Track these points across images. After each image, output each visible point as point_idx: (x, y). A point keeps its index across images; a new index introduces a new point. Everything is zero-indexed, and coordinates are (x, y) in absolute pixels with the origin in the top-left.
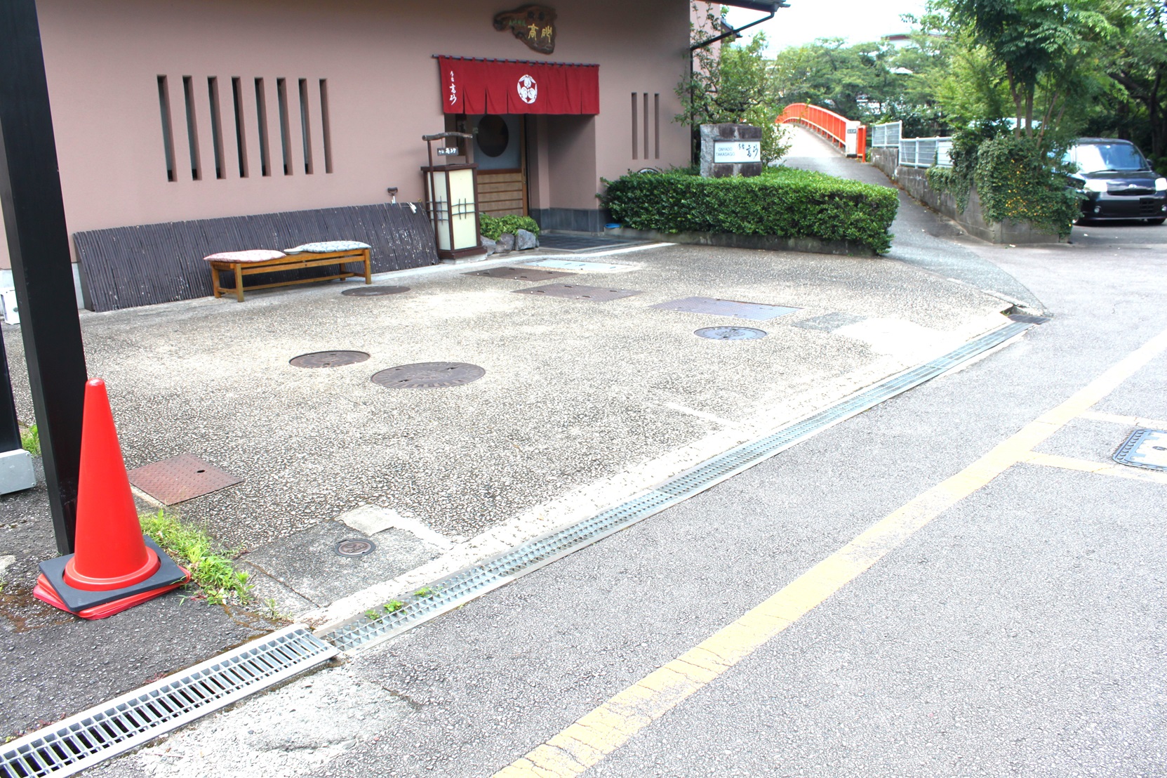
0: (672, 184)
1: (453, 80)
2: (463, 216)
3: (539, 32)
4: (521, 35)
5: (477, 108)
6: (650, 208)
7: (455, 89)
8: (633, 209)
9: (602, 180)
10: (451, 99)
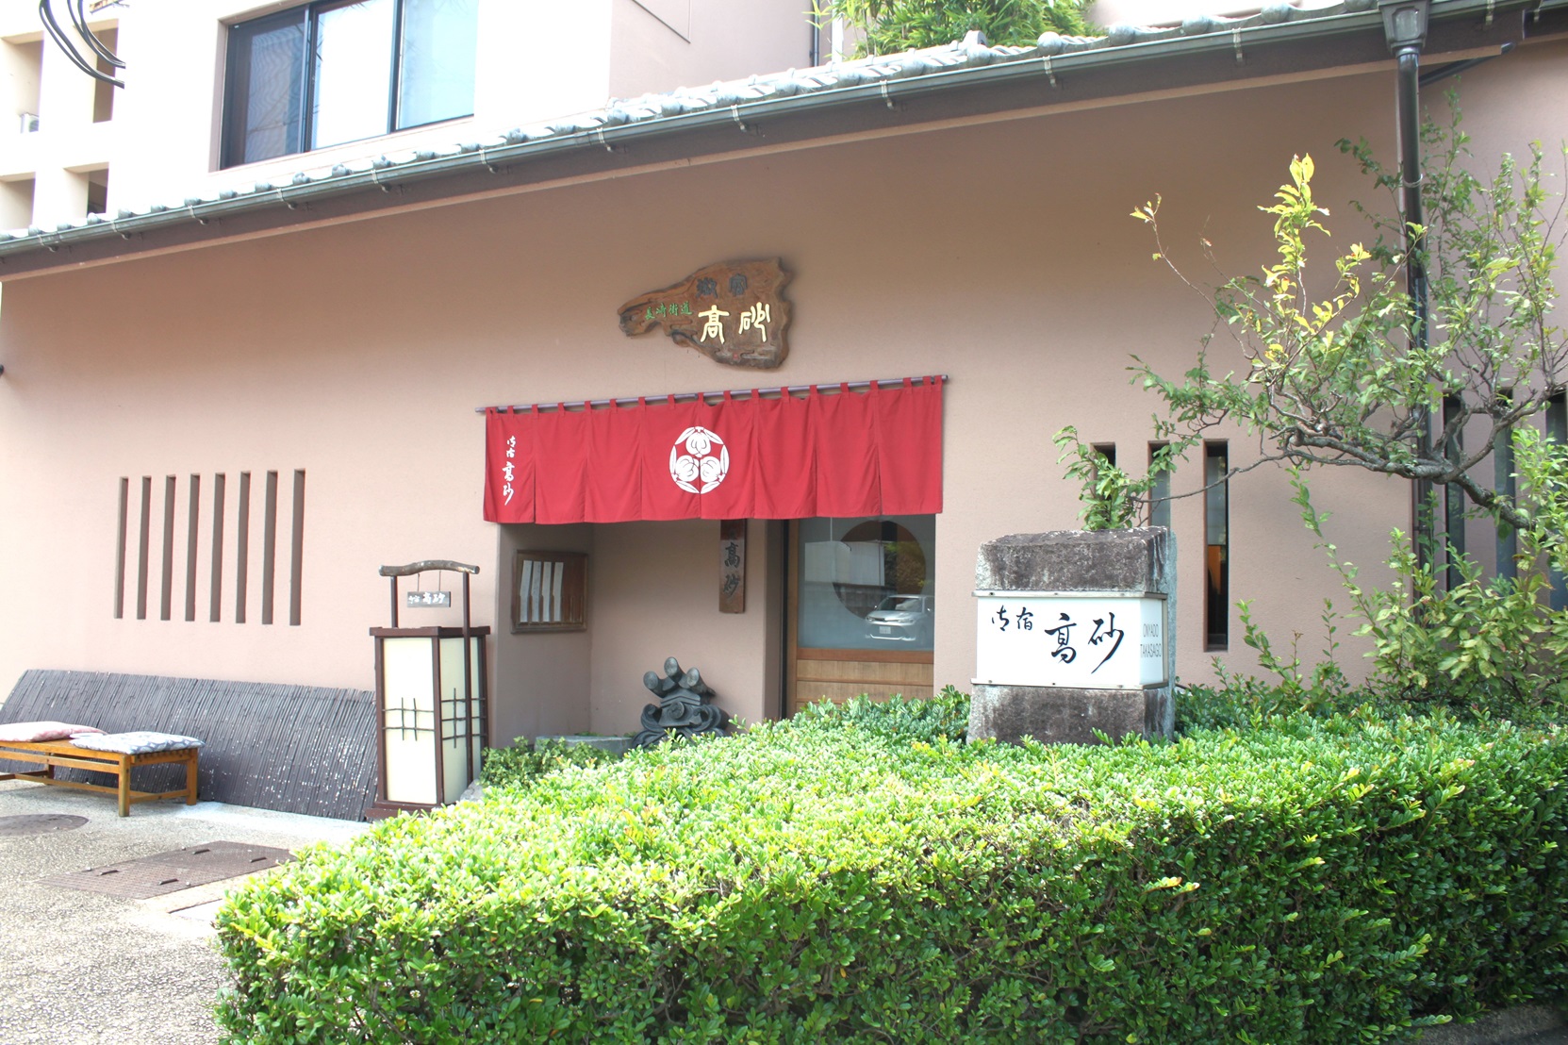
1: (511, 453)
2: (410, 734)
3: (730, 325)
4: (686, 335)
5: (559, 512)
7: (513, 472)
10: (505, 493)
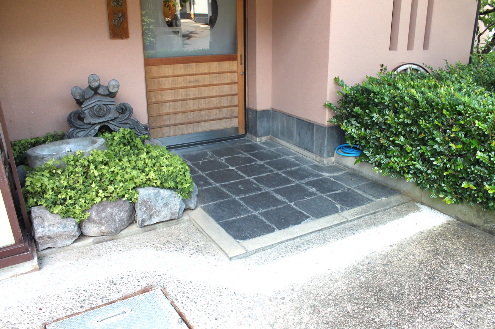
0: (460, 113)
6: (409, 148)
8: (378, 139)
9: (337, 81)
